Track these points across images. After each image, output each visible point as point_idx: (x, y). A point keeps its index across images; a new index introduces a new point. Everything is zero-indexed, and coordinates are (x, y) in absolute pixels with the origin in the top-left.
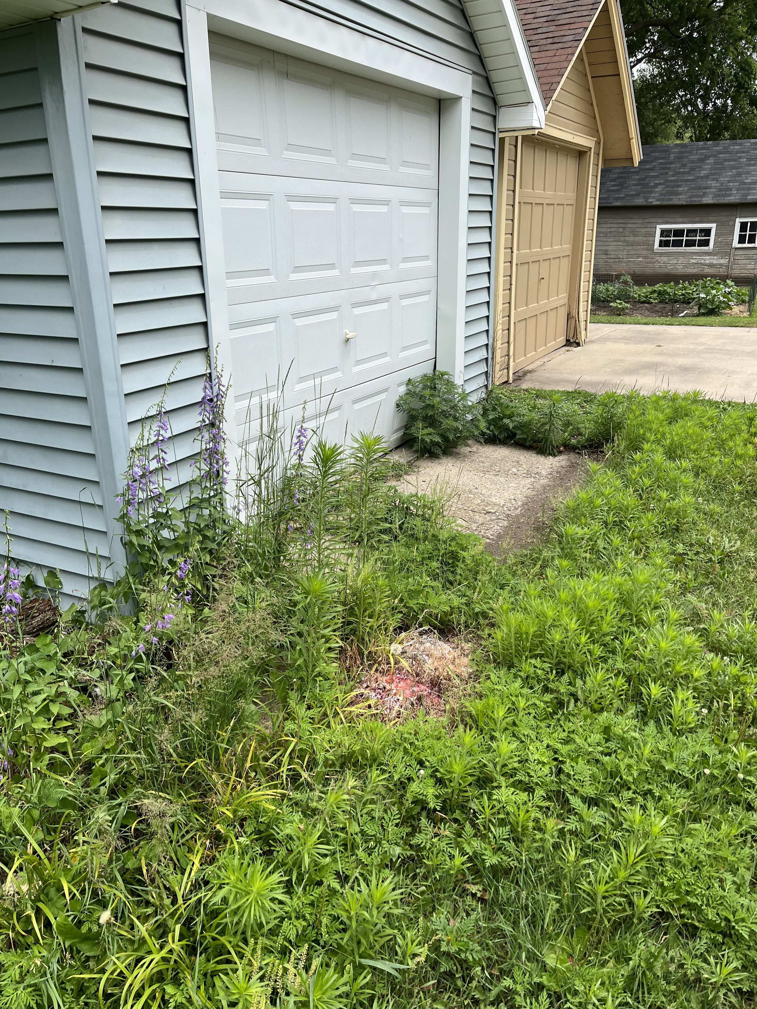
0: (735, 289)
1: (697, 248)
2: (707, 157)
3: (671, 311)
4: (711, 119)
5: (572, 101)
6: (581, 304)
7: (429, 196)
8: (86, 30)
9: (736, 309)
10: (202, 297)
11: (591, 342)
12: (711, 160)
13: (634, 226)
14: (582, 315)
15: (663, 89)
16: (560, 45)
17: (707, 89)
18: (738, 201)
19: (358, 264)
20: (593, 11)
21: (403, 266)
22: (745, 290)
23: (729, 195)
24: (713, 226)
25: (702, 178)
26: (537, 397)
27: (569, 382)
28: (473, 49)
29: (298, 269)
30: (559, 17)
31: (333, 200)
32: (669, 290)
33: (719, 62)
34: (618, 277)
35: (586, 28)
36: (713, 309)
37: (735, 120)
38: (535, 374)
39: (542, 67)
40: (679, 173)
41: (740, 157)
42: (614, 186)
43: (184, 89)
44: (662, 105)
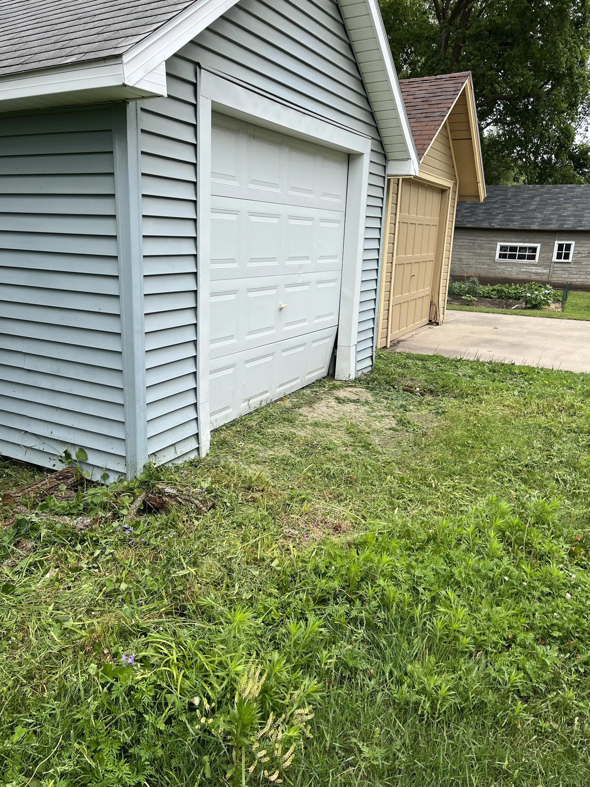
0: (553, 292)
1: (526, 260)
2: (535, 196)
3: (506, 304)
4: (540, 168)
5: (438, 155)
6: (441, 295)
7: (340, 216)
8: (142, 109)
9: (553, 306)
10: (195, 274)
11: (447, 323)
12: (538, 199)
13: (481, 242)
14: (441, 303)
15: (505, 145)
16: (431, 119)
17: (538, 147)
18: (557, 229)
19: (291, 258)
20: (455, 96)
21: (320, 261)
22: (560, 292)
23: (551, 224)
24: (538, 246)
25: (531, 211)
26: (407, 358)
27: (430, 349)
28: (373, 123)
29: (253, 260)
30: (431, 99)
31: (277, 216)
32: (505, 290)
33: (547, 128)
34: (468, 278)
35: (449, 108)
36: (536, 305)
37: (556, 170)
38: (407, 342)
39: (418, 133)
40: (514, 206)
41: (560, 197)
42: (467, 213)
43: (195, 146)
44: (503, 157)
